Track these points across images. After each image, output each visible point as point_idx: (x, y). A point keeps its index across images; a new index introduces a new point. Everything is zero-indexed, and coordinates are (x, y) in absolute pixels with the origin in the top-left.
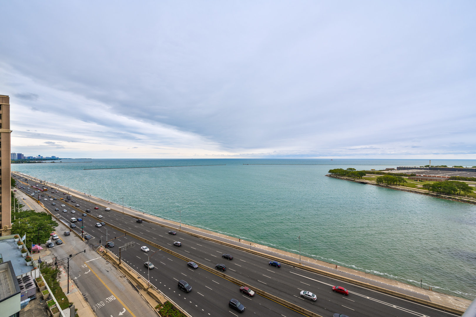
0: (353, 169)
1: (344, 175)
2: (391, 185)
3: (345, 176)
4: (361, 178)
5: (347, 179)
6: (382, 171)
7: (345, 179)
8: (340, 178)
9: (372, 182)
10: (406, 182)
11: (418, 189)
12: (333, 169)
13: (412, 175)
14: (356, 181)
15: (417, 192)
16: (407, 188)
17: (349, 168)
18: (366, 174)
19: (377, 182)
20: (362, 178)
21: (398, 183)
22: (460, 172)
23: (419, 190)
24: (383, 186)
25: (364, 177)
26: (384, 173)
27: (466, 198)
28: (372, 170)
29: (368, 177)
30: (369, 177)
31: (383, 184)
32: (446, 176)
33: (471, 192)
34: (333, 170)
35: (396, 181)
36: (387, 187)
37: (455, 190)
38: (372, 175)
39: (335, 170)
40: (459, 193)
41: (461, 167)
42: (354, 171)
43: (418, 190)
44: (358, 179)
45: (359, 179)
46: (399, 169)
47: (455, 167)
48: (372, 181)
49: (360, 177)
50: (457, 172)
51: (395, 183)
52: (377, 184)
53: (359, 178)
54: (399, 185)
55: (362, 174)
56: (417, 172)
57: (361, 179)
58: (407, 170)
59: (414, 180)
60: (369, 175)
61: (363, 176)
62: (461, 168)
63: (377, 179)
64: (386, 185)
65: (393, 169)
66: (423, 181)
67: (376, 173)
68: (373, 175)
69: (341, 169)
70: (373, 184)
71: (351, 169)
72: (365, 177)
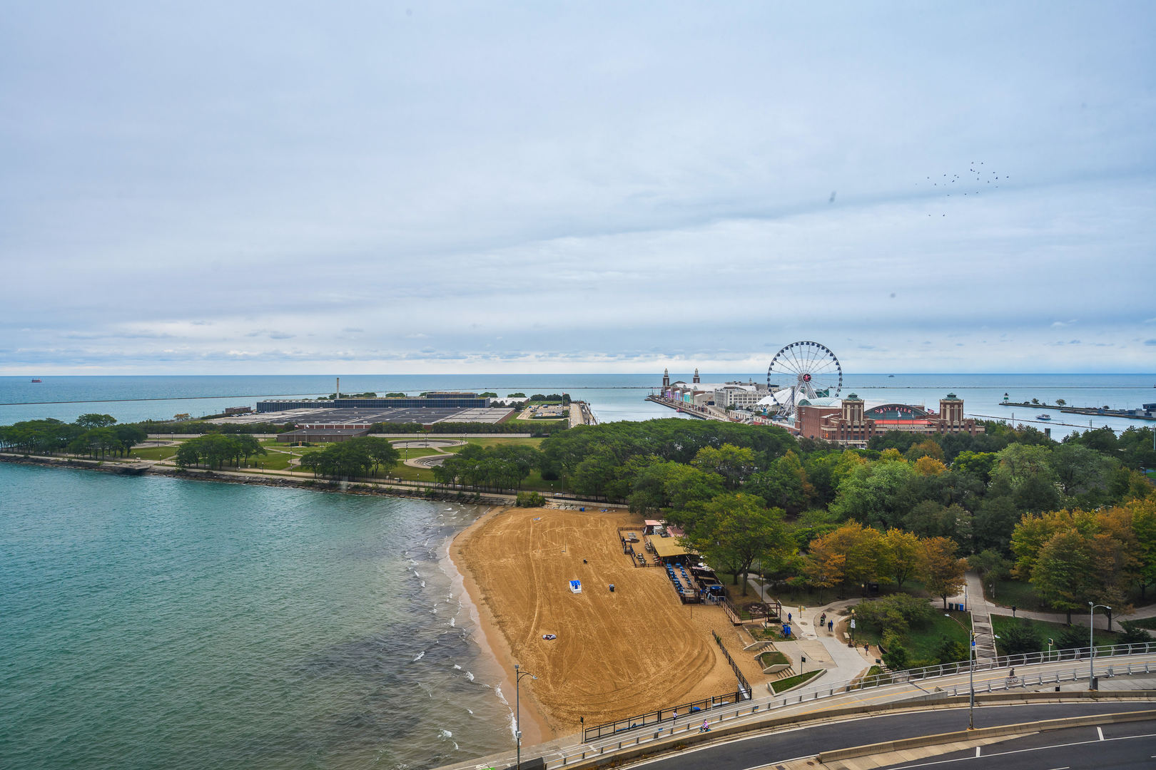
0: (105, 416)
1: (63, 447)
2: (220, 470)
3: (64, 452)
4: (125, 453)
5: (70, 463)
6: (209, 422)
7: (63, 463)
8: (42, 461)
9: (163, 465)
10: (264, 452)
11: (289, 473)
12: (11, 424)
13: (290, 427)
14: (105, 468)
15: (289, 481)
16: (265, 471)
17: (89, 416)
18: (149, 436)
19: (180, 463)
20: (129, 451)
21: (243, 460)
22: (396, 410)
23: (294, 473)
24: (196, 476)
25: (139, 446)
26: (213, 427)
27: (386, 481)
28: (179, 417)
29: (156, 445)
30: (158, 448)
31: (197, 468)
32: (366, 423)
33: (395, 463)
34: (10, 429)
35: (236, 452)
36: (209, 476)
37: (368, 464)
38: (172, 439)
39: (20, 425)
40: (376, 470)
41: (402, 395)
42: (109, 424)
43: (292, 476)
44: (114, 458)
45: (122, 457)
46: (263, 407)
47: (391, 395)
48: (162, 462)
49: (122, 450)
50: (390, 410)
51: (235, 460)
52: (179, 471)
53: (118, 452)
54: (245, 466)
55: (129, 437)
56: (304, 416)
57: (128, 457)
58: (280, 413)
59: (289, 444)
60: (161, 436)
61: (134, 445)
62: (400, 398)
63: (180, 452)
64: (205, 471)
65: (247, 410)
66: (311, 443)
67: (185, 429)
68: (175, 436)
69: (50, 421)
70: (167, 473)
71: (96, 418)
72: (146, 445)
